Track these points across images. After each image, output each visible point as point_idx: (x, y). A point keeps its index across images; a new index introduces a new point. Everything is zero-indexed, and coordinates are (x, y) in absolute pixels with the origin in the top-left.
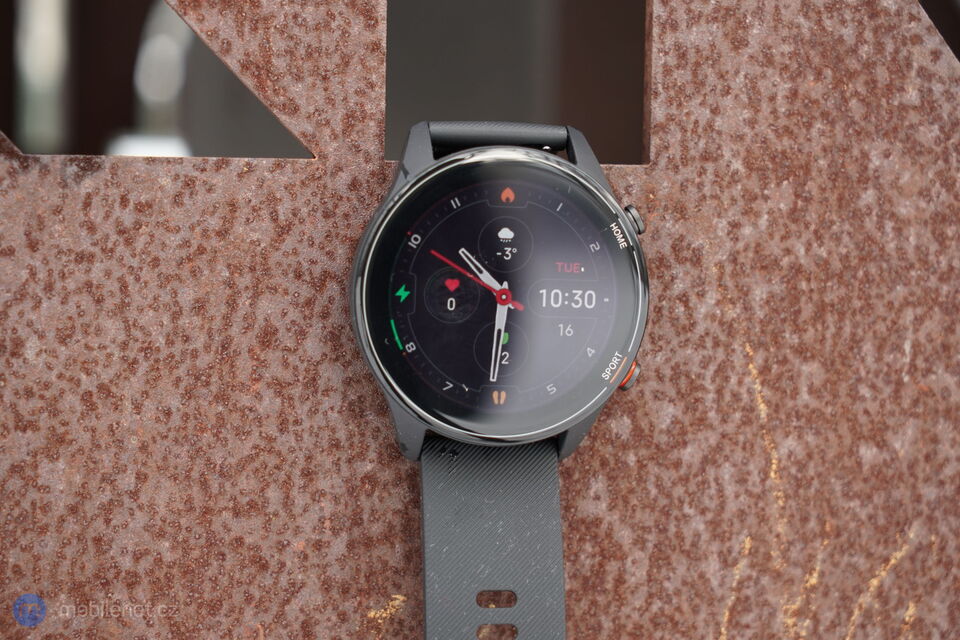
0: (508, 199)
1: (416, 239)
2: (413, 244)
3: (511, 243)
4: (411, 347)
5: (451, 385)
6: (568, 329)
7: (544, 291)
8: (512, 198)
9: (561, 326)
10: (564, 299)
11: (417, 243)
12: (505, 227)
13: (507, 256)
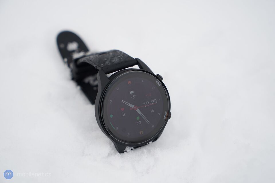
0: (130, 84)
1: (111, 101)
2: (111, 103)
3: (134, 94)
4: (117, 128)
5: (129, 134)
6: (153, 110)
7: (145, 103)
8: (131, 83)
9: (151, 110)
10: (150, 103)
11: (111, 102)
12: (131, 91)
13: (134, 98)
